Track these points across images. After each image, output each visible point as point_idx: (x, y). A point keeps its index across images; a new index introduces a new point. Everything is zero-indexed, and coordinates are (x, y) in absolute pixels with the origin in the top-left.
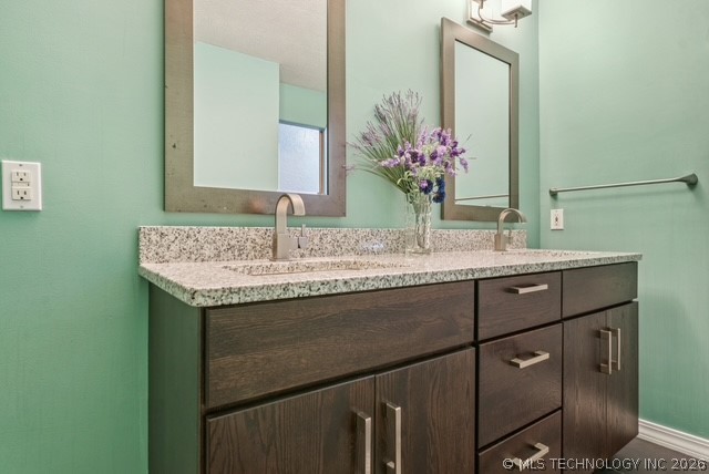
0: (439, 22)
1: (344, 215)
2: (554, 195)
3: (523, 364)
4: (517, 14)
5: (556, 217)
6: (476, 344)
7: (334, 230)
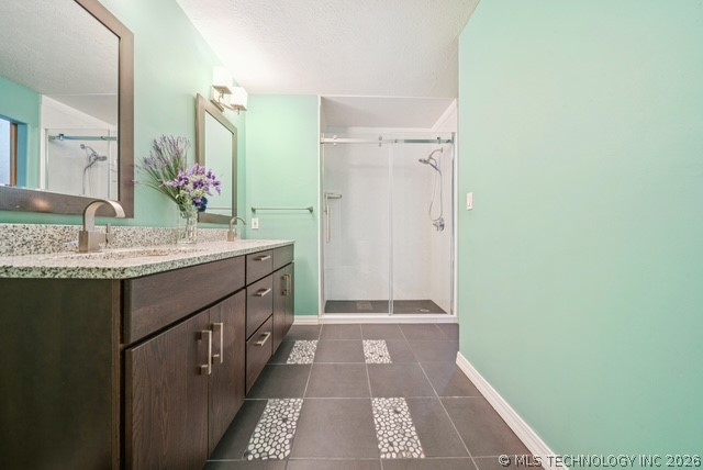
0: (195, 95)
1: (133, 217)
2: (253, 210)
3: (263, 294)
4: (239, 108)
5: (254, 222)
6: (245, 287)
7: (126, 228)
